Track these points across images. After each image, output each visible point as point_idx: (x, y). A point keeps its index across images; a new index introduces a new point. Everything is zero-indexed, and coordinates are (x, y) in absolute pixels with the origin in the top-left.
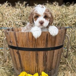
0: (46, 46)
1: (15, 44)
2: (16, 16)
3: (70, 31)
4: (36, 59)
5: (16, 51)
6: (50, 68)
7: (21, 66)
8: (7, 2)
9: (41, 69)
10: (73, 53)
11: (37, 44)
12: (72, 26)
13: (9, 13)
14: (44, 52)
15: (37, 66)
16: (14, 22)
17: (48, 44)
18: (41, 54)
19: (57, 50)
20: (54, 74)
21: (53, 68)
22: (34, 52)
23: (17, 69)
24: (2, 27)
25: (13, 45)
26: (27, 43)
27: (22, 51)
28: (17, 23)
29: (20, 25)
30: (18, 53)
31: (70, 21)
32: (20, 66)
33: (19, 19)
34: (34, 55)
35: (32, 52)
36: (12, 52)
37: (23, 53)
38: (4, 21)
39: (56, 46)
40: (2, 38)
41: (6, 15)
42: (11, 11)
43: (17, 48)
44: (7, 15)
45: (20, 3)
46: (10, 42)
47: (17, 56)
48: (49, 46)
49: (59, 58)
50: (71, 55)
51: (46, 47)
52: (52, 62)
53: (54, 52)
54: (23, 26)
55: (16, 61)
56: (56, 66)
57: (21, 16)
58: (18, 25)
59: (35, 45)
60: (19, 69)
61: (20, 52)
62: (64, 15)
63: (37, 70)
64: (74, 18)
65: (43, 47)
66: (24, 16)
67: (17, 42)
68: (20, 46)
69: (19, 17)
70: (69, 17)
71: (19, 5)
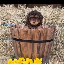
0: (40, 39)
1: (18, 37)
2: (19, 16)
3: (61, 29)
4: (32, 49)
5: (18, 42)
12: (62, 25)
13: (13, 14)
14: (38, 44)
16: (17, 20)
17: (41, 38)
19: (48, 43)
22: (31, 43)
23: (18, 56)
24: (7, 24)
25: (16, 38)
26: (26, 37)
27: (22, 42)
28: (19, 21)
29: (21, 23)
30: (19, 44)
32: (20, 54)
34: (31, 45)
35: (29, 43)
36: (15, 43)
38: (9, 20)
39: (47, 40)
40: (6, 32)
41: (11, 15)
42: (14, 12)
43: (19, 40)
45: (22, 5)
46: (14, 35)
47: (18, 46)
48: (42, 39)
50: (60, 48)
52: (44, 51)
54: (23, 23)
55: (17, 49)
56: (46, 55)
59: (32, 38)
60: (19, 56)
61: (21, 43)
62: (56, 16)
64: (63, 19)
65: (37, 40)
67: (19, 35)
68: (21, 39)
69: (21, 17)
70: (60, 18)
71: (21, 7)
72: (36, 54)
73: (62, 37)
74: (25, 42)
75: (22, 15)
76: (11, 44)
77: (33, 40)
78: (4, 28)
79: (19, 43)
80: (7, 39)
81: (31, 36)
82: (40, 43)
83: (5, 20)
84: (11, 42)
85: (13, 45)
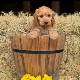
2: (20, 24)
3: (69, 38)
4: (39, 62)
6: (52, 71)
7: (24, 69)
8: (11, 11)
9: (43, 72)
10: (72, 59)
11: (40, 47)
13: (13, 22)
14: (46, 55)
15: (40, 69)
16: (17, 29)
17: (50, 47)
18: (44, 56)
19: (58, 53)
20: (55, 77)
21: (54, 71)
22: (37, 55)
23: (20, 72)
24: (5, 34)
25: (17, 48)
27: (26, 54)
29: (22, 32)
31: (69, 29)
33: (22, 26)
34: (37, 57)
35: (35, 54)
36: (16, 56)
37: (26, 56)
38: (8, 28)
40: (5, 43)
41: (10, 23)
42: (15, 19)
43: (21, 51)
44: (12, 23)
45: (23, 13)
47: (20, 59)
48: (51, 49)
49: (60, 61)
50: (70, 61)
51: (48, 50)
53: (55, 56)
54: (25, 32)
55: (19, 64)
57: (24, 24)
58: (20, 31)
59: (38, 48)
60: (22, 72)
61: (24, 55)
63: (40, 72)
64: (72, 26)
65: (45, 50)
66: (26, 23)
67: (21, 45)
68: (24, 49)
69: (22, 25)
70: (67, 25)
71: (22, 14)
72: (43, 69)
73: (71, 47)
74: (30, 53)
75: (23, 23)
76: (11, 58)
77: (40, 51)
78: (2, 39)
79: (21, 55)
80: (6, 52)
81: (37, 45)
82: (49, 54)
83: (3, 29)
84: (11, 56)
85: (13, 59)
